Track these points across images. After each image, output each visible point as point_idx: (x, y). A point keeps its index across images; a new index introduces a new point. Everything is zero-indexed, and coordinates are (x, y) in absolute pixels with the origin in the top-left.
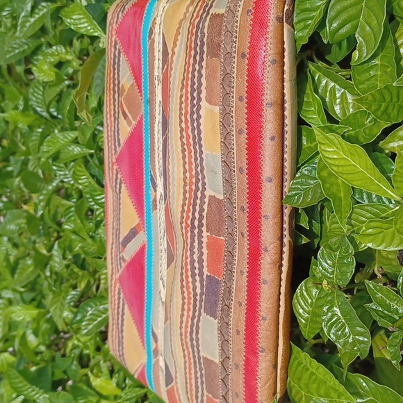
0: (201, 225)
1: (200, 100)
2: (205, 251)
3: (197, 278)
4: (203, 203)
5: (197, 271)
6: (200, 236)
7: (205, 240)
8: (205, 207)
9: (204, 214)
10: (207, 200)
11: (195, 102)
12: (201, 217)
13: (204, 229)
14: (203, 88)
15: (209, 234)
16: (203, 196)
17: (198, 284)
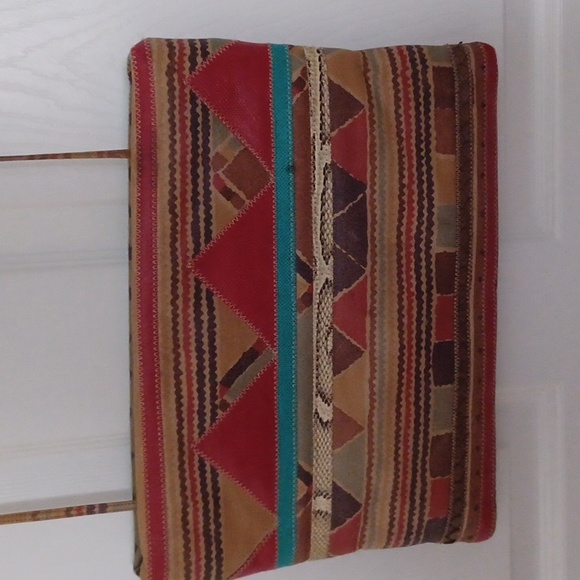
0: (430, 288)
1: (428, 151)
2: (433, 316)
3: (423, 352)
4: (429, 263)
5: (423, 344)
6: (429, 300)
7: (434, 304)
8: (433, 267)
9: (433, 275)
10: (433, 260)
11: (423, 154)
12: (429, 279)
13: (434, 291)
14: (432, 139)
15: (439, 295)
16: (428, 256)
17: (423, 360)
